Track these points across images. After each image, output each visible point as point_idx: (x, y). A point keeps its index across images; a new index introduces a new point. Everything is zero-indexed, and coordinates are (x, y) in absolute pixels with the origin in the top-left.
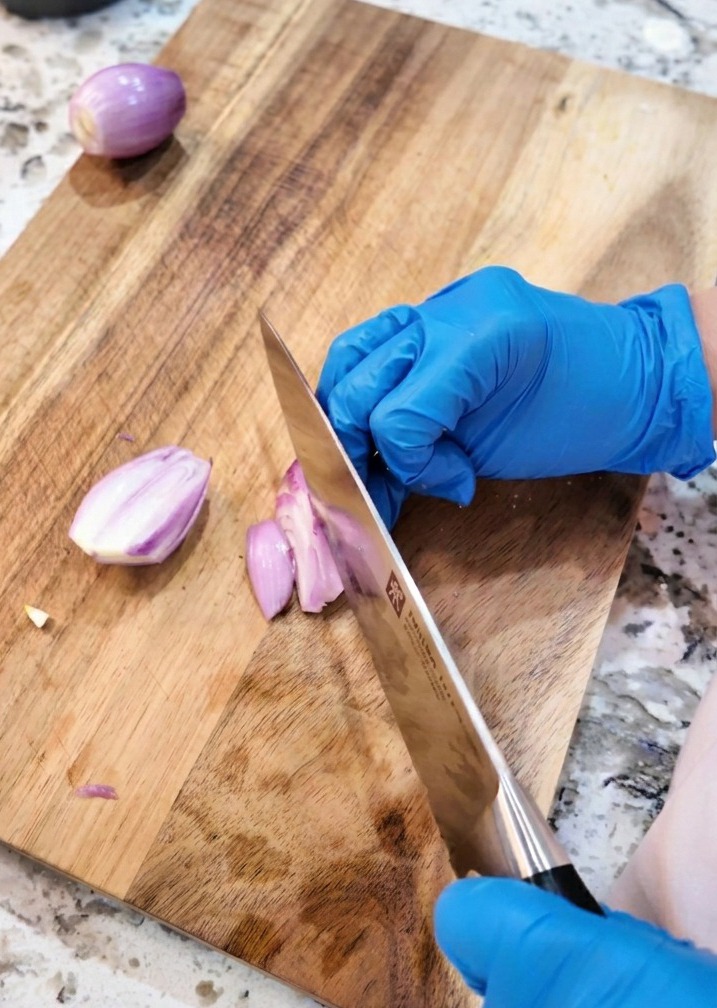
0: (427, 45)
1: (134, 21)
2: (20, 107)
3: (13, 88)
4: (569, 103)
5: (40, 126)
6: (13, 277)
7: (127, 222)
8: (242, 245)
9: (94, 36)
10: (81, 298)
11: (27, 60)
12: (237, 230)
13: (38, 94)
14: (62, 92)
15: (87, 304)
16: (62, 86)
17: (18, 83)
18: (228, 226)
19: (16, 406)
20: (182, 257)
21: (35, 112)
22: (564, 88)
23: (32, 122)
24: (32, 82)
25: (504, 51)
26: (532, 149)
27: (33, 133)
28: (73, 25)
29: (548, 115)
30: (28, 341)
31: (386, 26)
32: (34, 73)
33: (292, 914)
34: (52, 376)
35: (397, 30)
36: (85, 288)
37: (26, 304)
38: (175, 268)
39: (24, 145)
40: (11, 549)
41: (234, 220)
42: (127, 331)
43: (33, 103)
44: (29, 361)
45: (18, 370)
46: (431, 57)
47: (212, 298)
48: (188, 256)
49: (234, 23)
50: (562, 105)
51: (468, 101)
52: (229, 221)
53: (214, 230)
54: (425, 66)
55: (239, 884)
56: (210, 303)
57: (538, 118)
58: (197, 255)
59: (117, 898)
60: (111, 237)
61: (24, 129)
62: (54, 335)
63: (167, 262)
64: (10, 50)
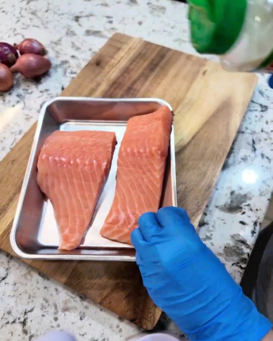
0: (169, 54)
3: (73, 68)
4: (206, 72)
17: (75, 66)
22: (205, 68)
29: (200, 75)
31: (158, 50)
46: (169, 59)
49: (116, 47)
50: (204, 73)
51: (179, 71)
54: (168, 61)
57: (198, 76)
64: (73, 57)
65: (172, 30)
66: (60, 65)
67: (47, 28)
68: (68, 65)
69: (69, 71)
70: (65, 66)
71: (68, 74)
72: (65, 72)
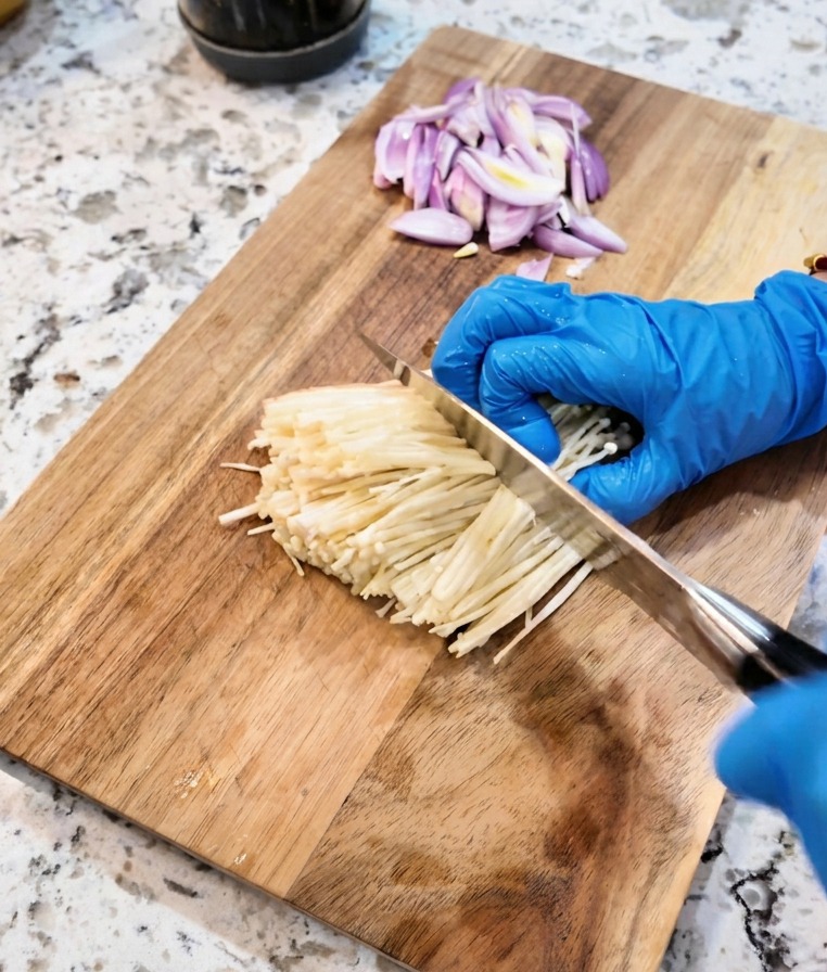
0: (633, 102)
1: (353, 88)
2: (238, 170)
3: (232, 153)
4: (768, 161)
5: (259, 189)
6: (213, 309)
7: (328, 260)
8: (440, 285)
9: (313, 101)
10: (277, 332)
11: (246, 126)
12: (436, 272)
13: (257, 158)
14: (281, 157)
15: (283, 338)
16: (282, 150)
17: (237, 146)
18: (427, 267)
19: (208, 431)
20: (380, 295)
21: (254, 175)
22: (765, 145)
23: (251, 185)
24: (251, 146)
25: (707, 109)
26: (729, 203)
27: (251, 195)
28: (291, 91)
29: (747, 171)
30: (224, 369)
32: (253, 139)
33: (451, 917)
34: (247, 402)
35: (603, 86)
36: (283, 321)
37: (225, 335)
38: (372, 304)
39: (242, 207)
40: (195, 564)
41: (433, 262)
42: (322, 363)
43: (252, 167)
44: (224, 388)
45: (213, 396)
46: (637, 112)
47: (408, 334)
48: (386, 295)
49: (444, 75)
50: (762, 162)
51: (671, 154)
52: (427, 262)
53: (412, 270)
54: (630, 120)
55: (400, 888)
56: (404, 340)
57: (739, 172)
58: (395, 293)
59: (278, 897)
60: (312, 275)
61: (242, 192)
62: (250, 365)
63: (366, 298)
64: (229, 115)
65: (580, 19)
66: (185, 143)
67: (135, 16)
68: (213, 143)
69: (215, 164)
70: (203, 148)
71: (212, 177)
72: (203, 170)
